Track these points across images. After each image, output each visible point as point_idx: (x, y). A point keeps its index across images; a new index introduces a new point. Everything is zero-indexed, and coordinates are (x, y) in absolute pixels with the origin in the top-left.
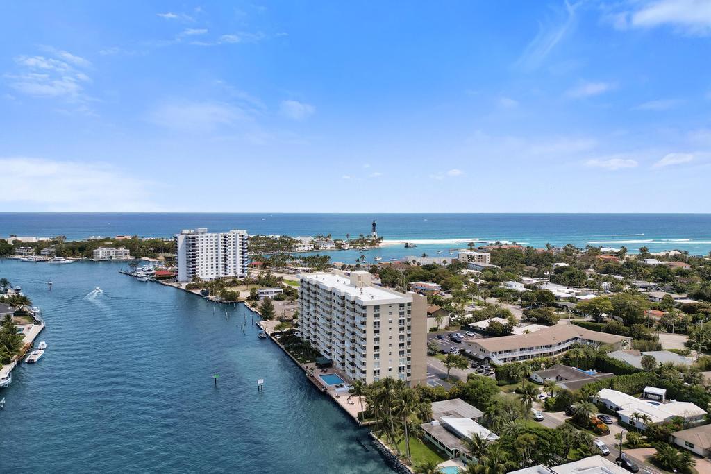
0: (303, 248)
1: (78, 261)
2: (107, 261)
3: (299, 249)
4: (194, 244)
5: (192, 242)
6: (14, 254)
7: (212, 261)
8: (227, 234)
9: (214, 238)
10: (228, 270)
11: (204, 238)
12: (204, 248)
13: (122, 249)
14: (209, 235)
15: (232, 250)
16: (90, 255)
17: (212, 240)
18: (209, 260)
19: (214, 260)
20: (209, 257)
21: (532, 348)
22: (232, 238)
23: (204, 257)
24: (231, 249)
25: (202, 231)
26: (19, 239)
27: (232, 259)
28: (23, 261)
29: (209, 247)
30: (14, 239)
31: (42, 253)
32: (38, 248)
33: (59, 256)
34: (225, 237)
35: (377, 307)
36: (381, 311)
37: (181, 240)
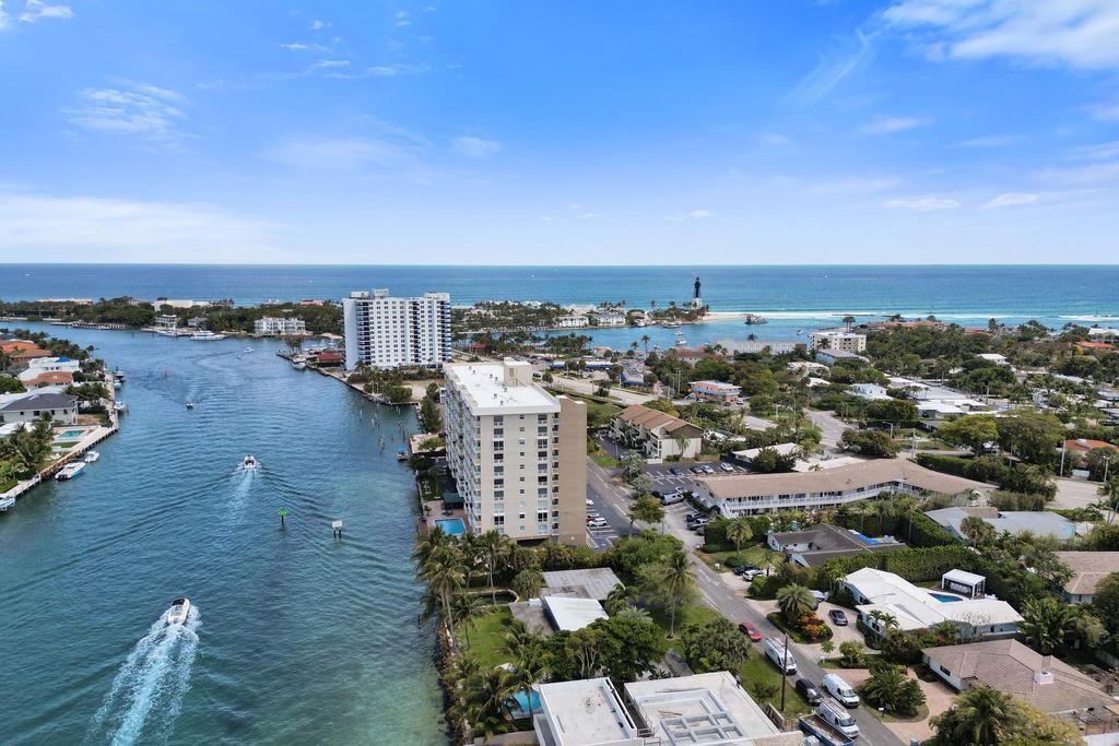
0: (570, 324)
1: (234, 336)
2: (273, 337)
3: (564, 324)
4: (367, 314)
5: (364, 308)
6: (154, 324)
7: (396, 341)
8: (419, 300)
9: (398, 305)
10: (420, 354)
11: (382, 305)
12: (383, 320)
13: (294, 321)
14: (390, 300)
15: (427, 324)
16: (251, 329)
17: (394, 308)
18: (391, 339)
19: (399, 339)
20: (391, 334)
21: (802, 496)
22: (426, 305)
23: (384, 334)
24: (424, 324)
25: (381, 294)
26: (169, 302)
27: (427, 338)
28: (162, 335)
29: (391, 320)
30: (163, 302)
31: (190, 324)
32: (184, 316)
33: (209, 329)
34: (415, 303)
35: (498, 419)
36: (505, 426)
37: (348, 307)
